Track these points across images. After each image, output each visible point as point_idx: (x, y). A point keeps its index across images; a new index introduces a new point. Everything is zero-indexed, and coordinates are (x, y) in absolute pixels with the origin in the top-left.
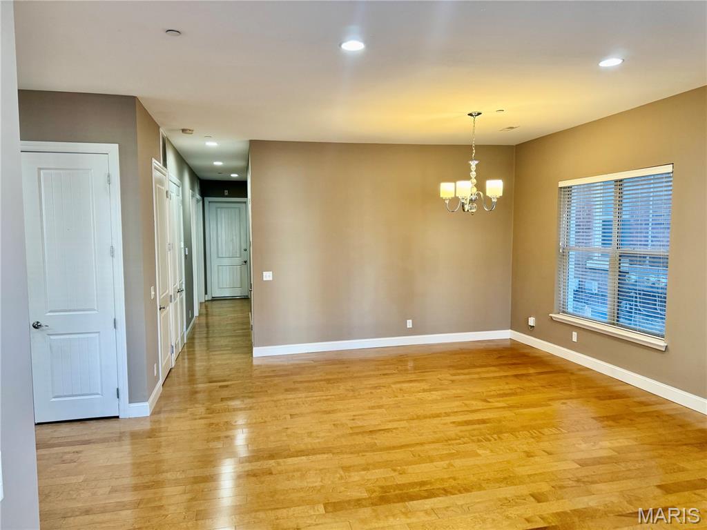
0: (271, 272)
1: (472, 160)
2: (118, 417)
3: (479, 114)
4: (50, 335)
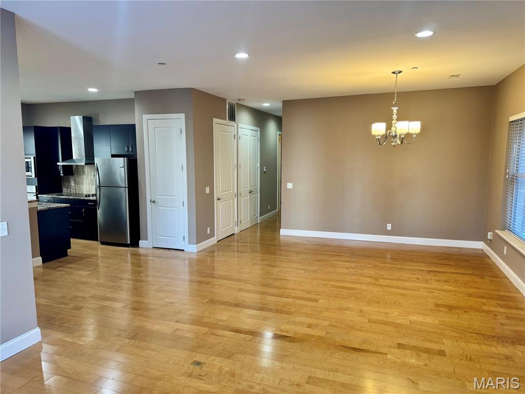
0: (292, 184)
1: (393, 107)
2: (184, 250)
3: (400, 72)
4: (158, 206)
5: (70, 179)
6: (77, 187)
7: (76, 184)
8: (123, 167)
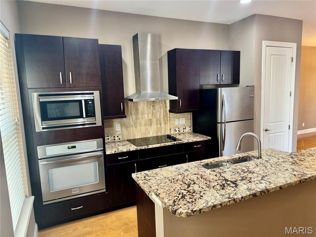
4: (269, 134)
5: (113, 122)
6: (125, 132)
7: (125, 128)
8: (253, 97)
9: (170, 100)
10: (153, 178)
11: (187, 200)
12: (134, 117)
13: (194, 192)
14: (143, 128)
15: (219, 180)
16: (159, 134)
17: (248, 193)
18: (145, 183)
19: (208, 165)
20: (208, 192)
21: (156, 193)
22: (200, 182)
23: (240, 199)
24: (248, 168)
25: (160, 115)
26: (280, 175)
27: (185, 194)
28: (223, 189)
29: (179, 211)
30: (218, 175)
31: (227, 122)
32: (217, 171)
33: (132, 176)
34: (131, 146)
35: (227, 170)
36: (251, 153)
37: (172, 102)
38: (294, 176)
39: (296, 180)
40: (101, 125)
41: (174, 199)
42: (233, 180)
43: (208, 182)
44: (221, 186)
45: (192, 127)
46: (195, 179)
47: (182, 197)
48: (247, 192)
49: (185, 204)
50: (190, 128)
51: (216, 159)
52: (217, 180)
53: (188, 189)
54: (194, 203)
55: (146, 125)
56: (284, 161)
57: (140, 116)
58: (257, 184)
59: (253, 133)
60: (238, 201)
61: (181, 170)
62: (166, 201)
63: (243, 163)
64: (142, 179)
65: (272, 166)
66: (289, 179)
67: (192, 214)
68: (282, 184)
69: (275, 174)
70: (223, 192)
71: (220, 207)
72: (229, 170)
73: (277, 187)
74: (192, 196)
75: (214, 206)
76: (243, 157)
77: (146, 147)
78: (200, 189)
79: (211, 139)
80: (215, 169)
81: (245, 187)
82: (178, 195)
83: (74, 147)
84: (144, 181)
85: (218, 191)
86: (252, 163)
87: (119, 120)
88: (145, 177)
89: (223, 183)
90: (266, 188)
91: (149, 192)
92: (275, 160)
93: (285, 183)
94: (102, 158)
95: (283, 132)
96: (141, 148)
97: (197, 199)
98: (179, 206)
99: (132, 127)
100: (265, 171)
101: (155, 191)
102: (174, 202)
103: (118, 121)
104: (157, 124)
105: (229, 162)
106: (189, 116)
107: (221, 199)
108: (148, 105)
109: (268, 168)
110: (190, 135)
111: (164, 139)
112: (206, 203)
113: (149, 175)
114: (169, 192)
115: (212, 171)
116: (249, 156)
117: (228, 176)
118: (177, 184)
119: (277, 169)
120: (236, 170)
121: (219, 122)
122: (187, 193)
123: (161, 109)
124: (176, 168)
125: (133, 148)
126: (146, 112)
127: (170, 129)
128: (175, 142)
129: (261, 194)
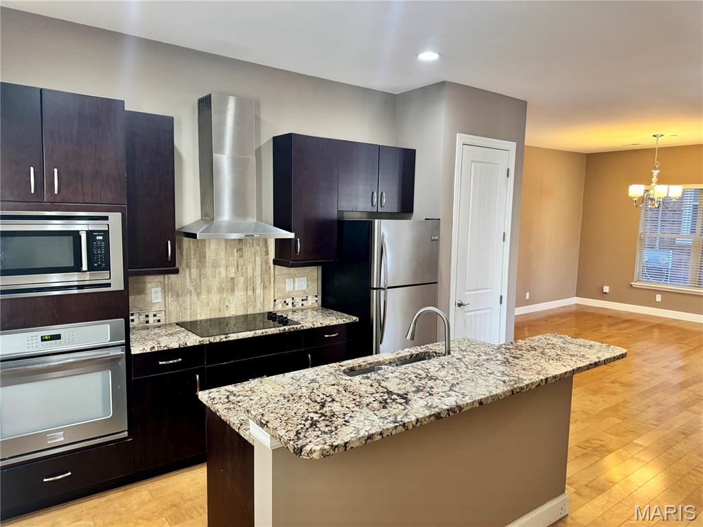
1: (654, 170)
3: (662, 136)
4: (465, 312)
5: (145, 283)
6: (173, 306)
7: (172, 297)
8: (437, 240)
9: (276, 239)
10: (246, 398)
11: (321, 429)
12: (194, 271)
13: (333, 416)
14: (215, 298)
15: (377, 393)
16: (250, 311)
17: (427, 413)
18: (229, 409)
19: (353, 371)
20: (358, 415)
21: (261, 422)
22: (343, 398)
23: (414, 424)
24: (426, 371)
25: (254, 269)
26: (480, 381)
27: (317, 418)
28: (384, 407)
29: (308, 448)
30: (376, 385)
31: (389, 288)
32: (373, 378)
33: (200, 397)
34: (187, 335)
35: (390, 375)
36: (432, 347)
37: (280, 243)
38: (503, 384)
39: (506, 389)
40: (123, 289)
41: (297, 429)
42: (401, 392)
43: (358, 397)
44: (381, 402)
45: (320, 297)
46: (333, 393)
47: (311, 425)
48: (426, 411)
49: (318, 437)
50: (317, 299)
51: (370, 359)
52: (374, 393)
53: (321, 411)
54: (333, 433)
55: (221, 290)
56: (488, 359)
57: (208, 270)
58: (442, 398)
59: (437, 307)
60: (411, 427)
61: (302, 380)
62: (282, 432)
63: (418, 363)
64: (221, 401)
65: (467, 368)
66: (495, 389)
67: (332, 452)
68: (483, 397)
69: (473, 381)
70: (384, 413)
71: (379, 437)
72: (394, 375)
73: (474, 401)
74: (331, 421)
75: (370, 437)
76: (417, 354)
77: (223, 338)
78: (345, 410)
79: (357, 320)
80: (369, 375)
81: (423, 403)
82: (303, 422)
83: (58, 337)
84: (227, 406)
85: (375, 412)
86: (434, 362)
87: (160, 278)
88: (228, 397)
89: (384, 398)
90: (457, 403)
91: (239, 425)
92: (473, 358)
93: (488, 394)
94: (122, 364)
95: (490, 310)
96: (212, 340)
97: (339, 427)
98: (308, 441)
99: (188, 295)
100: (456, 376)
101: (259, 417)
102: (298, 433)
103: (156, 280)
104: (247, 290)
105: (392, 364)
106: (315, 273)
107: (381, 424)
108: (228, 247)
109: (461, 370)
110: (316, 313)
111: (260, 321)
112: (356, 432)
113: (237, 394)
114: (286, 418)
115: (363, 378)
116: (429, 352)
117: (392, 385)
118: (300, 404)
119: (477, 372)
120: (406, 375)
121: (375, 287)
122: (320, 417)
123: (257, 258)
124: (293, 378)
125: (193, 340)
126: (223, 262)
127: (275, 301)
128: (287, 328)
129: (449, 415)
